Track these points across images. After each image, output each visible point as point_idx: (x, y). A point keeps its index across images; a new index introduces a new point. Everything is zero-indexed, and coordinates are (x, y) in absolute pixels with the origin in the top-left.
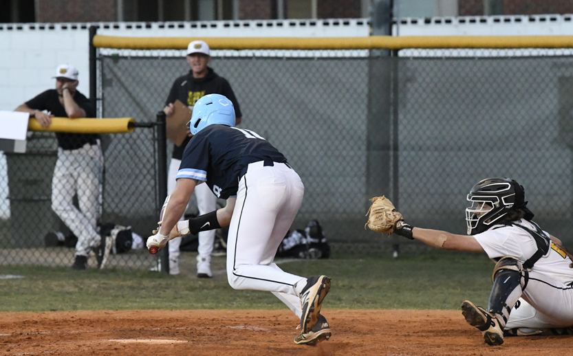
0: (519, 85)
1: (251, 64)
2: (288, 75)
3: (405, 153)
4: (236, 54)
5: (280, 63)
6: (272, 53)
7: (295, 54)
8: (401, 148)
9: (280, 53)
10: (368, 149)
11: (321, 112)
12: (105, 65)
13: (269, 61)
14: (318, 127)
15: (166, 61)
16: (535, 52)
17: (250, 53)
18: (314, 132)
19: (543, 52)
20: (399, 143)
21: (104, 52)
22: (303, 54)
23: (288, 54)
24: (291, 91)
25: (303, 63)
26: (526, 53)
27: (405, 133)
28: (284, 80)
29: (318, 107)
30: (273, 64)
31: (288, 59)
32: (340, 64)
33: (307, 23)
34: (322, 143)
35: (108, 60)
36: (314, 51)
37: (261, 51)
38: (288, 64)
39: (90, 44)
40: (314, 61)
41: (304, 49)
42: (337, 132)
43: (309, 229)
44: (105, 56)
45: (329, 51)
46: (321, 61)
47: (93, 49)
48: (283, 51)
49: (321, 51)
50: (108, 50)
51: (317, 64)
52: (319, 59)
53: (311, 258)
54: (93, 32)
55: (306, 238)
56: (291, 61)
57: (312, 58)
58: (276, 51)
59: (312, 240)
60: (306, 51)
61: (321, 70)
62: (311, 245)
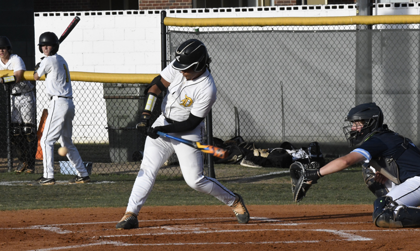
1: (270, 36)
2: (296, 43)
3: (377, 96)
4: (260, 29)
5: (291, 35)
6: (285, 28)
7: (301, 28)
9: (290, 28)
10: (356, 93)
11: (319, 68)
12: (172, 38)
13: (283, 33)
14: (317, 78)
15: (213, 34)
17: (270, 28)
18: (314, 82)
20: (373, 89)
21: (171, 28)
22: (306, 28)
23: (296, 28)
24: (298, 54)
25: (306, 35)
28: (293, 47)
29: (316, 64)
30: (285, 35)
31: (296, 32)
32: (331, 35)
33: (315, 8)
34: (319, 89)
35: (174, 34)
36: (313, 26)
37: (278, 27)
38: (296, 35)
39: (161, 23)
40: (313, 33)
41: (307, 25)
42: (330, 82)
43: (310, 148)
44: (172, 31)
45: (324, 26)
46: (319, 33)
47: (164, 27)
48: (293, 27)
49: (319, 26)
50: (174, 27)
51: (316, 35)
52: (317, 31)
53: (312, 168)
54: (164, 15)
55: (308, 154)
56: (298, 33)
57: (312, 31)
58: (288, 27)
59: (312, 156)
60: (308, 27)
61: (319, 39)
62: (312, 159)
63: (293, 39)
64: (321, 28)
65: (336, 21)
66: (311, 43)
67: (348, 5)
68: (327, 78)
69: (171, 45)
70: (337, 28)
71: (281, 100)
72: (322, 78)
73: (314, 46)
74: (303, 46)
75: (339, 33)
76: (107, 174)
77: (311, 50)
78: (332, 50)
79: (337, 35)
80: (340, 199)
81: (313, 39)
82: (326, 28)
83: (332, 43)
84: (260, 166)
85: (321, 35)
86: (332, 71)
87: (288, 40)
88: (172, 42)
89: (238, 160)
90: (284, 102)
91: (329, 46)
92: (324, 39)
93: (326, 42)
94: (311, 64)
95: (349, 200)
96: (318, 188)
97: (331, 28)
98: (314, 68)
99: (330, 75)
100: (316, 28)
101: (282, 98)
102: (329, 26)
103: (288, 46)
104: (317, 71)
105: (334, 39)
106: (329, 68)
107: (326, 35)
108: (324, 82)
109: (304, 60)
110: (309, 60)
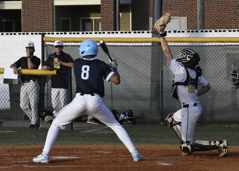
0: (211, 57)
2: (119, 53)
3: (166, 83)
5: (117, 48)
6: (114, 44)
7: (122, 44)
8: (164, 81)
9: (117, 44)
10: (151, 81)
11: (133, 67)
12: (48, 48)
13: (112, 47)
14: (131, 73)
15: (72, 47)
16: (217, 44)
18: (130, 75)
19: (220, 44)
20: (163, 79)
21: (47, 43)
22: (125, 44)
23: (119, 44)
24: (121, 59)
25: (125, 48)
26: (213, 44)
27: (166, 75)
28: (118, 55)
29: (131, 65)
30: (114, 48)
31: (120, 46)
32: (140, 48)
33: (128, 32)
34: (133, 79)
35: (49, 46)
36: (130, 43)
37: (109, 43)
38: (120, 48)
39: (42, 40)
40: (130, 47)
41: (126, 42)
42: (139, 75)
43: (127, 113)
44: (48, 45)
45: (136, 43)
46: (133, 47)
47: (43, 42)
48: (118, 43)
49: (133, 43)
50: (49, 42)
51: (131, 48)
52: (132, 46)
53: (129, 125)
54: (43, 35)
55: (126, 117)
56: (121, 47)
57: (129, 46)
58: (115, 43)
59: (128, 117)
60: (127, 43)
61: (133, 51)
62: (128, 119)
63: (118, 50)
64: (134, 44)
65: (143, 40)
66: (128, 53)
67: (147, 31)
68: (137, 73)
69: (47, 53)
70: (143, 44)
71: (111, 85)
72: (134, 73)
73: (130, 55)
74: (124, 55)
75: (145, 47)
76: (10, 127)
77: (128, 57)
78: (140, 57)
79: (143, 48)
80: (147, 142)
81: (130, 51)
82: (137, 44)
83: (140, 53)
84: (98, 123)
85: (134, 48)
86: (140, 69)
87: (115, 50)
88: (48, 51)
89: (86, 119)
90: (112, 86)
91: (139, 55)
92: (136, 50)
93: (137, 52)
94: (128, 65)
95: (153, 142)
96: (134, 136)
97: (140, 44)
98: (130, 67)
99: (139, 71)
100: (131, 44)
101: (111, 84)
102: (139, 43)
103: (115, 54)
104: (131, 69)
105: (142, 50)
106: (139, 67)
107: (137, 48)
108: (136, 75)
109: (124, 63)
110: (127, 63)
